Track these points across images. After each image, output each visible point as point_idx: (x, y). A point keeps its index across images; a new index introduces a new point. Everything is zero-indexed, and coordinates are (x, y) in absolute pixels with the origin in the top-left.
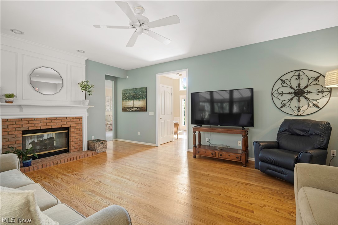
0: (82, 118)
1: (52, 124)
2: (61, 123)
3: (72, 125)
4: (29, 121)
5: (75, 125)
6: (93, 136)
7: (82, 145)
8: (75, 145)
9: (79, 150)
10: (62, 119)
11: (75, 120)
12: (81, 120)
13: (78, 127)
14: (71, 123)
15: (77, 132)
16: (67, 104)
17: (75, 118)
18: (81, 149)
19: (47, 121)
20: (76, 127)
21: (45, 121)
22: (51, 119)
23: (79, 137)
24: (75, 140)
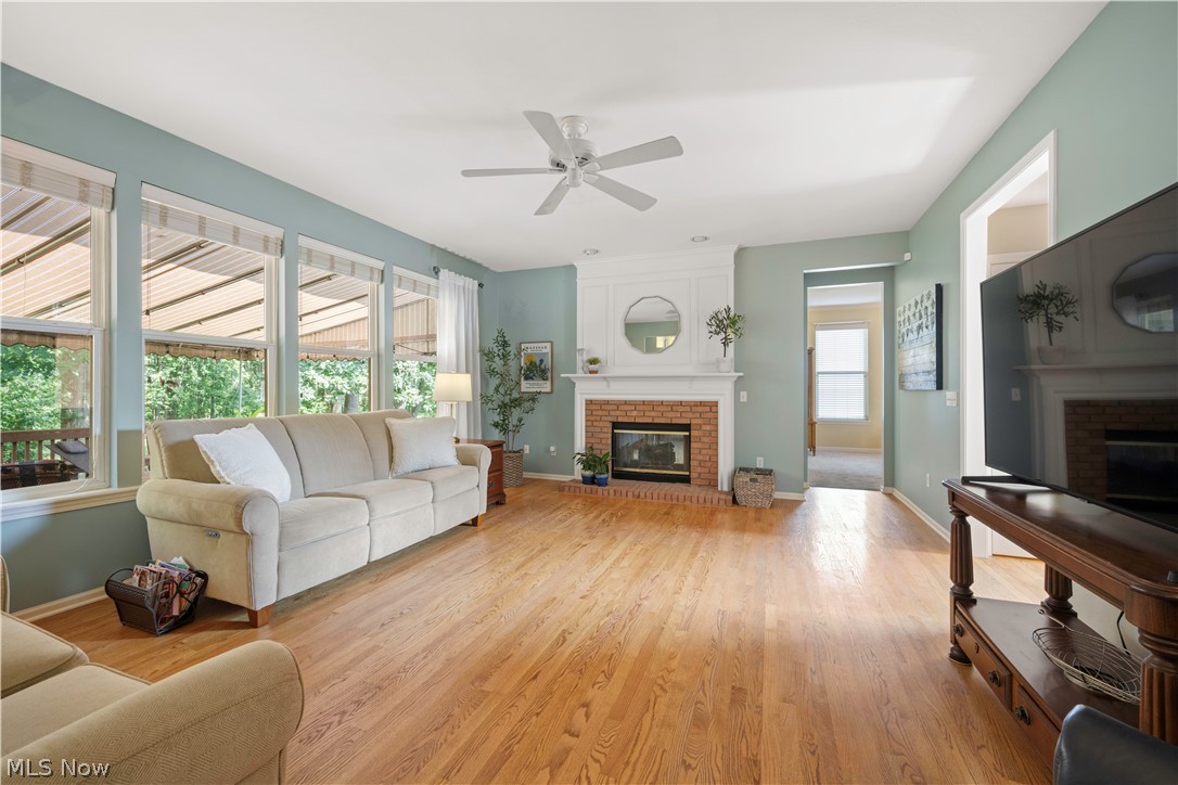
0: (716, 404)
1: (653, 414)
2: (670, 415)
3: (693, 422)
4: (619, 404)
5: (699, 421)
6: (758, 458)
7: (717, 473)
8: (699, 470)
9: (710, 484)
10: (674, 406)
11: (700, 409)
12: (714, 409)
13: (708, 428)
14: (690, 415)
15: (705, 439)
16: (690, 371)
17: (701, 404)
18: (712, 483)
19: (645, 408)
20: (704, 428)
21: (641, 408)
22: (653, 405)
23: (710, 452)
24: (700, 457)
